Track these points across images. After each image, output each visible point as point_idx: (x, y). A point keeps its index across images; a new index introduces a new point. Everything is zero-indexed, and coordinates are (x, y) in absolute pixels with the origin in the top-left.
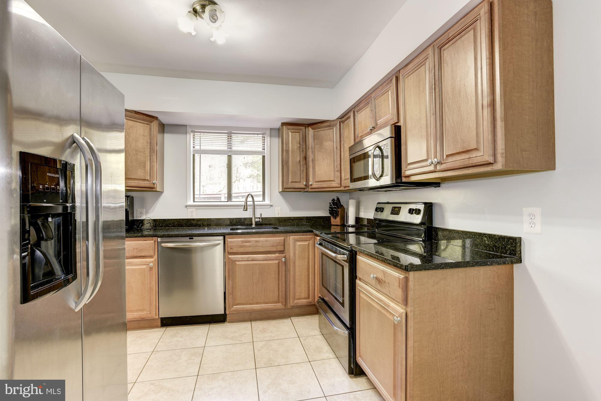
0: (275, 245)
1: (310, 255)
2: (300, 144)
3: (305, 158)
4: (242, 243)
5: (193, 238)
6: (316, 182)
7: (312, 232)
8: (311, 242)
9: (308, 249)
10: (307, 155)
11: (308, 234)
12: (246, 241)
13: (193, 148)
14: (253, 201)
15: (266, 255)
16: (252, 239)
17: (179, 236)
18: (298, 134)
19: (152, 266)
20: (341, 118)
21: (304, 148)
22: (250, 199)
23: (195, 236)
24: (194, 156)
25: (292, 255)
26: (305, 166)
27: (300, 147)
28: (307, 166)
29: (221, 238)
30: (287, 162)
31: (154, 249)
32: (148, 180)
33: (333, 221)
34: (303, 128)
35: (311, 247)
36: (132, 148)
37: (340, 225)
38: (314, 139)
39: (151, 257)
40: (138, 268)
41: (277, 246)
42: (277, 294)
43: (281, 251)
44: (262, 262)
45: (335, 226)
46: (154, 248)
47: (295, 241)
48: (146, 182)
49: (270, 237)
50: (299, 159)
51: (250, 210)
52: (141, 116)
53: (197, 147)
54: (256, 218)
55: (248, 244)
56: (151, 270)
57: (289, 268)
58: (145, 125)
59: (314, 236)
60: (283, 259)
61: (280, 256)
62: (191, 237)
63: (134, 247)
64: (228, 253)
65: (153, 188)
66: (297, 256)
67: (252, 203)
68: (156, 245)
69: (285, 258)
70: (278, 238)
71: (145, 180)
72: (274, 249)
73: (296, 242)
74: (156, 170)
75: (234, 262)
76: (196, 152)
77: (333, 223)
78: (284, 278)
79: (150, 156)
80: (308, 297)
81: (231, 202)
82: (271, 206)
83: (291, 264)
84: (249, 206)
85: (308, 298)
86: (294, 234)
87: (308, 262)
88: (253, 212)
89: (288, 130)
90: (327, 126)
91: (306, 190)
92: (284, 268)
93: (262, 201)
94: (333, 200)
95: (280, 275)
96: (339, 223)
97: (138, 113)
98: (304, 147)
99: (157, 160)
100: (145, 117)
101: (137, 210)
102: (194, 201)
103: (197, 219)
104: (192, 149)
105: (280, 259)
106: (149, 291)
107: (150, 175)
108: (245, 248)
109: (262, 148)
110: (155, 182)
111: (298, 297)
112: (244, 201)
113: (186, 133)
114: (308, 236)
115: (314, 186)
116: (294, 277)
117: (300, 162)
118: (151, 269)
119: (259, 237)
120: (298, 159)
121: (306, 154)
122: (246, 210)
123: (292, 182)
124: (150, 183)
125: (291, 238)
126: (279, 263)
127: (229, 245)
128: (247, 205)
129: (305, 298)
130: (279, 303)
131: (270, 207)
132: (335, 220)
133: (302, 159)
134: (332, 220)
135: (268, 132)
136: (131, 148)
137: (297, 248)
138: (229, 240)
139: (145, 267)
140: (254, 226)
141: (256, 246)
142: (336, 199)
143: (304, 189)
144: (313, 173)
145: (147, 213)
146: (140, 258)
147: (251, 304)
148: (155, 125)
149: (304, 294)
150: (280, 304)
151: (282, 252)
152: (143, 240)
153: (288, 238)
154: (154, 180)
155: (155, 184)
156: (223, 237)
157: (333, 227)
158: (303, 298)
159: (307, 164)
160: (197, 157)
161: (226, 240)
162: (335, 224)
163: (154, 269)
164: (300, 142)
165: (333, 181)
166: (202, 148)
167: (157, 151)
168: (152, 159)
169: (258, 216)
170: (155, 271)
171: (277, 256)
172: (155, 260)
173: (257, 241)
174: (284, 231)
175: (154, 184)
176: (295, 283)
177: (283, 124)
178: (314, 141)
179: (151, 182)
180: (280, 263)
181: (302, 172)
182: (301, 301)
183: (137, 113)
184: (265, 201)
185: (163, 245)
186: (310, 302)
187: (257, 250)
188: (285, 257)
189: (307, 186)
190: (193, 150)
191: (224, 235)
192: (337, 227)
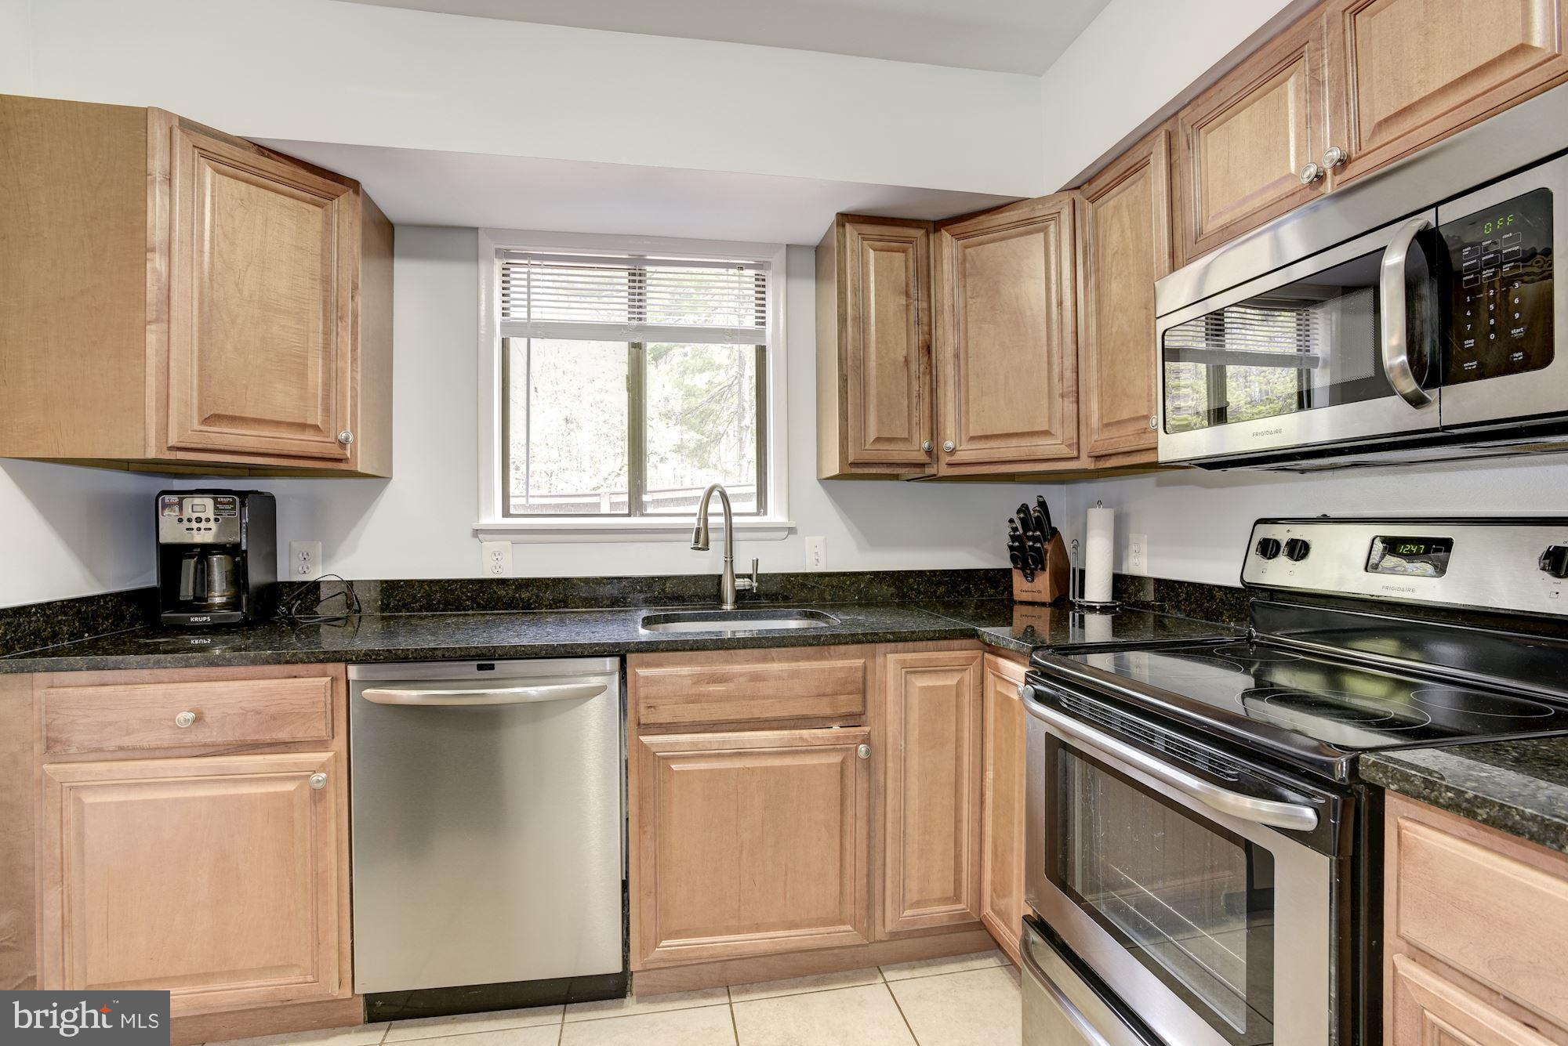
0: (829, 690)
1: (962, 731)
2: (907, 295)
3: (928, 349)
4: (694, 684)
5: (492, 667)
6: (973, 438)
7: (973, 635)
8: (967, 678)
9: (958, 707)
10: (934, 337)
11: (956, 643)
12: (713, 675)
13: (503, 314)
14: (728, 514)
15: (793, 732)
16: (737, 668)
17: (434, 659)
18: (900, 256)
19: (319, 786)
20: (1078, 188)
21: (923, 309)
22: (716, 506)
23: (501, 658)
24: (505, 344)
25: (892, 729)
26: (928, 377)
27: (907, 306)
28: (934, 378)
29: (611, 664)
30: (862, 363)
31: (329, 713)
32: (316, 428)
33: (1021, 586)
34: (919, 233)
35: (968, 698)
36: (246, 294)
37: (1050, 605)
38: (965, 276)
39: (319, 744)
40: (262, 793)
41: (837, 694)
42: (834, 889)
43: (852, 715)
44: (776, 762)
45: (1030, 608)
46: (329, 707)
47: (907, 672)
48: (309, 436)
49: (808, 658)
50: (904, 352)
51: (717, 545)
52: (286, 169)
53: (518, 314)
54: (739, 576)
55: (720, 688)
56: (320, 800)
57: (882, 779)
58: (305, 205)
59: (979, 653)
60: (862, 748)
61: (848, 737)
62: (486, 659)
63: (244, 705)
64: (639, 724)
65: (340, 460)
66: (914, 734)
67: (721, 520)
68: (338, 693)
69: (869, 745)
70: (839, 663)
71: (303, 426)
72: (824, 708)
73: (909, 676)
74: (353, 389)
75: (661, 762)
76: (512, 329)
77: (1018, 595)
78: (861, 825)
79: (327, 333)
80: (955, 895)
81: (643, 515)
82: (792, 530)
83: (890, 765)
84: (716, 529)
85: (957, 898)
86: (900, 645)
87: (958, 758)
88: (726, 553)
89: (864, 239)
90: (1017, 224)
91: (929, 471)
92: (862, 785)
93: (758, 514)
94: (1024, 509)
95: (850, 813)
96: (1046, 597)
97: (272, 155)
98: (925, 305)
99: (354, 349)
100: (303, 172)
101: (290, 545)
102: (506, 513)
103: (517, 580)
104: (498, 318)
105: (848, 749)
106: (309, 887)
107: (326, 410)
108: (705, 706)
109: (757, 317)
110: (347, 439)
111: (916, 898)
112: (695, 515)
113: (476, 258)
114: (956, 653)
115: (960, 457)
116: (903, 820)
117: (907, 361)
118: (318, 796)
119: (765, 660)
120: (900, 353)
121: (930, 334)
122: (706, 548)
123: (878, 440)
124: (326, 440)
125: (891, 662)
126: (843, 762)
127: (642, 692)
128: (709, 527)
129: (943, 900)
130: (844, 923)
131: (787, 533)
132: (1027, 586)
133: (914, 354)
134: (1019, 581)
135: (778, 259)
136: (240, 291)
137: (915, 701)
138: (642, 672)
139: (290, 787)
140: (728, 607)
141: (752, 698)
142: (1032, 505)
143: (922, 465)
144: (960, 405)
145: (328, 556)
146: (273, 749)
147: (729, 931)
148: (346, 214)
149: (940, 885)
150: (848, 927)
151: (852, 719)
152: (285, 674)
153: (879, 660)
154: (344, 428)
155: (349, 446)
156: (617, 660)
157: (1018, 611)
158: (935, 900)
159: (934, 373)
160: (517, 345)
161: (629, 670)
162: (1030, 599)
163: (331, 795)
164: (907, 285)
165: (1046, 433)
166: (537, 315)
167: (355, 316)
168: (333, 346)
169: (743, 566)
170: (336, 802)
171: (838, 738)
172: (336, 757)
173: (756, 678)
174: (865, 635)
175: (342, 444)
176: (904, 842)
177: (845, 218)
178: (961, 284)
179: (332, 434)
180: (850, 765)
181: (915, 400)
182: (928, 910)
183: (267, 152)
184: (765, 513)
185: (369, 693)
186: (964, 916)
187: (757, 713)
188: (867, 740)
189: (935, 457)
190: (503, 325)
191: (621, 653)
192: (1038, 610)
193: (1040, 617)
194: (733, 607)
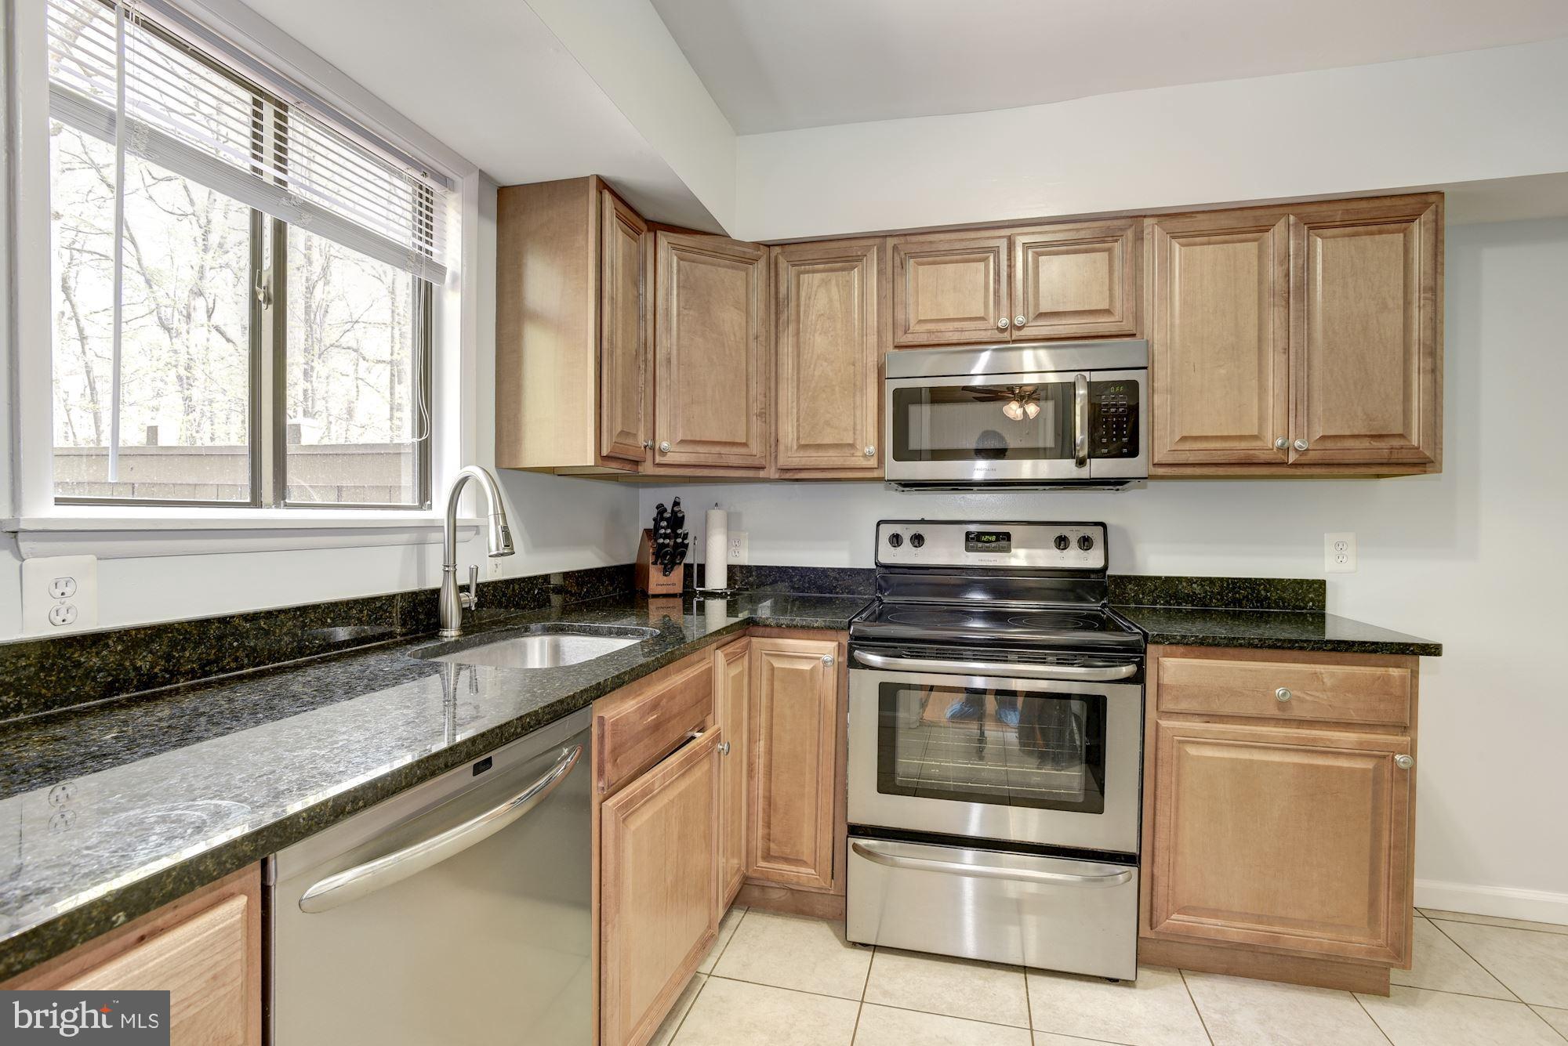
2: (637, 288)
5: (489, 763)
6: (684, 442)
8: (745, 663)
18: (634, 245)
27: (637, 298)
30: (614, 348)
33: (656, 581)
35: (746, 681)
37: (678, 595)
38: (679, 286)
45: (664, 600)
55: (654, 716)
70: (703, 666)
73: (728, 668)
77: (653, 589)
88: (447, 560)
89: (616, 215)
94: (660, 509)
96: (677, 588)
117: (637, 355)
120: (633, 346)
132: (663, 579)
134: (655, 576)
135: (470, 186)
137: (730, 691)
140: (451, 633)
142: (668, 504)
157: (653, 604)
162: (664, 592)
164: (637, 277)
165: (744, 445)
173: (671, 696)
181: (639, 396)
184: (430, 508)
192: (672, 602)
193: (674, 607)
194: (457, 633)
